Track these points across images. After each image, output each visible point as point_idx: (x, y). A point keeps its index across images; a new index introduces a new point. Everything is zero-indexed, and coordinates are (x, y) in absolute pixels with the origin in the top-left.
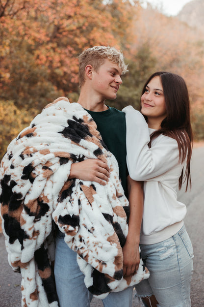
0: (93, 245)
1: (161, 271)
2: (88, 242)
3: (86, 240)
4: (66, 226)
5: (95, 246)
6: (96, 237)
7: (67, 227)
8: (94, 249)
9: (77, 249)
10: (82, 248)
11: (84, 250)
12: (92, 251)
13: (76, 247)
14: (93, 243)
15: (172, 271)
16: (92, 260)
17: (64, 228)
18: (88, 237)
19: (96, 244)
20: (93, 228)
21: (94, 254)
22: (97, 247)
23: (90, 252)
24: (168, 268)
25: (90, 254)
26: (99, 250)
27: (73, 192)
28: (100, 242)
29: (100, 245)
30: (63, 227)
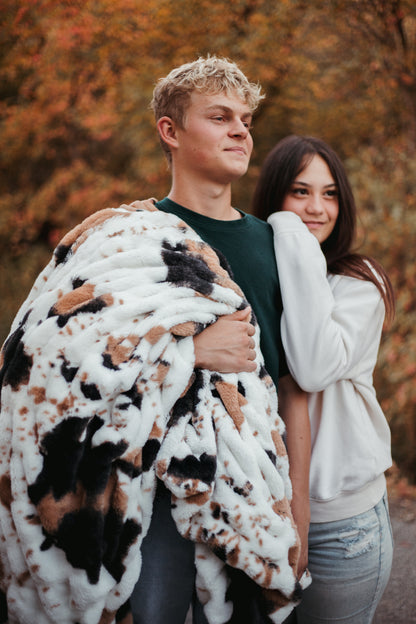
0: (250, 523)
1: (343, 582)
2: (238, 517)
3: (232, 514)
4: (190, 482)
5: (254, 525)
6: (254, 505)
7: (194, 485)
8: (251, 533)
9: (209, 535)
10: (222, 532)
11: (227, 538)
12: (246, 539)
13: (205, 532)
14: (251, 518)
15: (364, 581)
16: (247, 559)
17: (187, 487)
18: (237, 507)
19: (256, 520)
20: (248, 482)
21: (254, 545)
22: (257, 527)
23: (243, 540)
24: (360, 575)
25: (244, 546)
26: (264, 535)
27: (199, 401)
28: (265, 516)
29: (265, 522)
30: (183, 485)
